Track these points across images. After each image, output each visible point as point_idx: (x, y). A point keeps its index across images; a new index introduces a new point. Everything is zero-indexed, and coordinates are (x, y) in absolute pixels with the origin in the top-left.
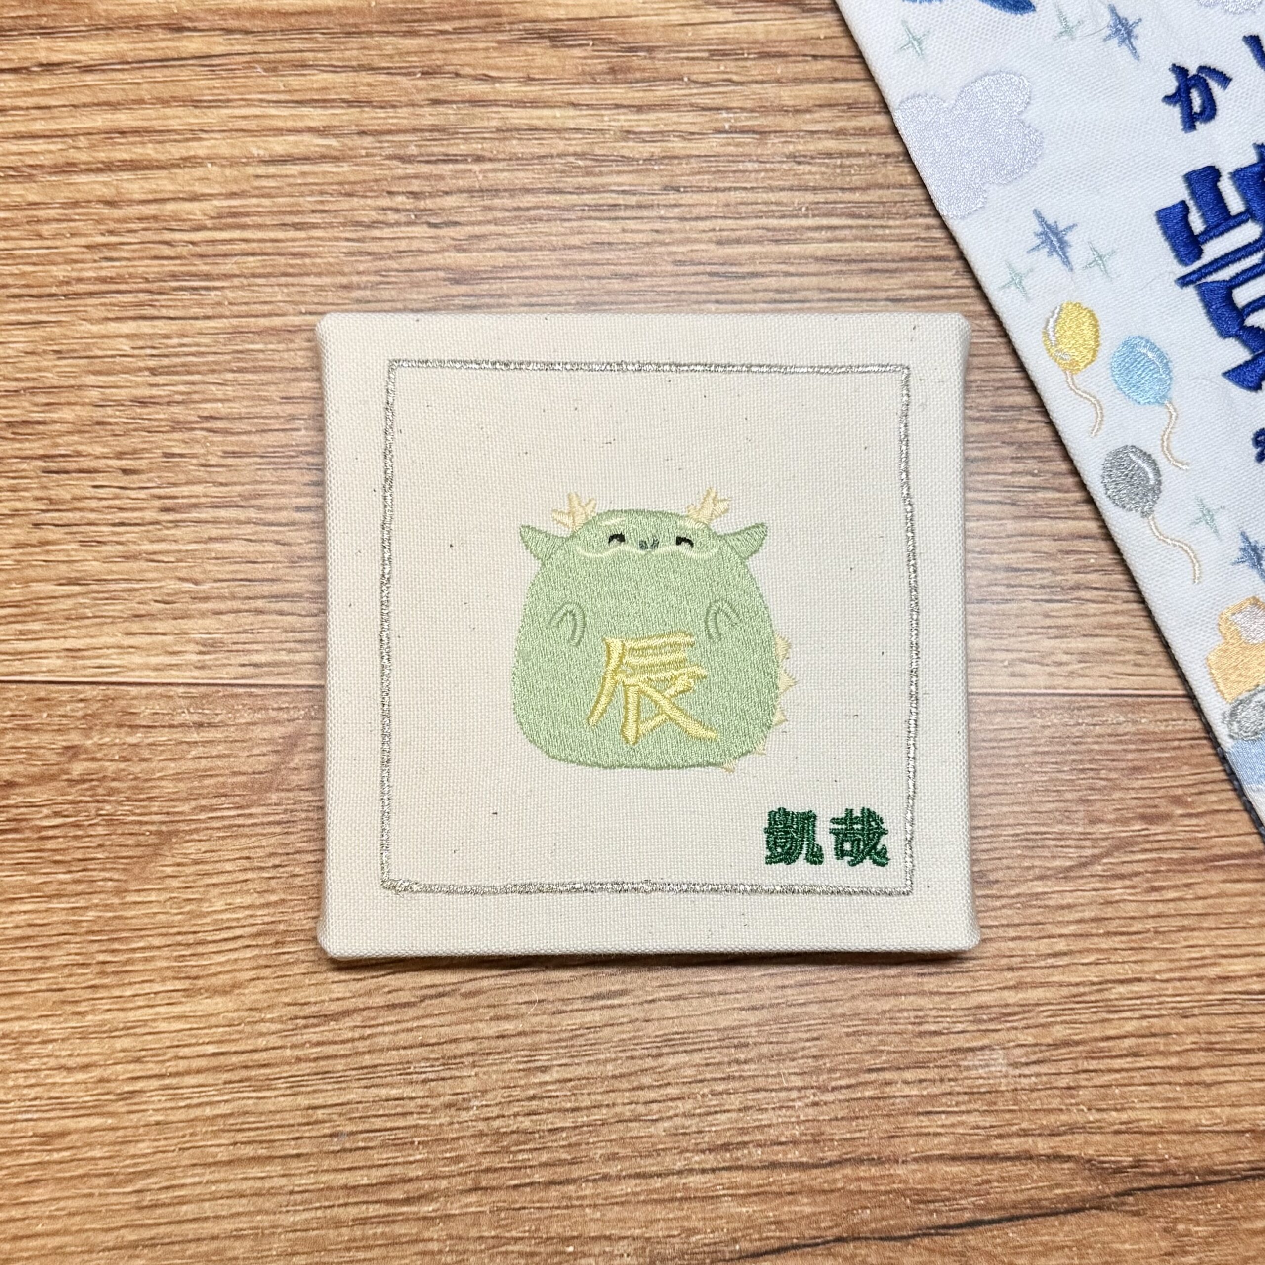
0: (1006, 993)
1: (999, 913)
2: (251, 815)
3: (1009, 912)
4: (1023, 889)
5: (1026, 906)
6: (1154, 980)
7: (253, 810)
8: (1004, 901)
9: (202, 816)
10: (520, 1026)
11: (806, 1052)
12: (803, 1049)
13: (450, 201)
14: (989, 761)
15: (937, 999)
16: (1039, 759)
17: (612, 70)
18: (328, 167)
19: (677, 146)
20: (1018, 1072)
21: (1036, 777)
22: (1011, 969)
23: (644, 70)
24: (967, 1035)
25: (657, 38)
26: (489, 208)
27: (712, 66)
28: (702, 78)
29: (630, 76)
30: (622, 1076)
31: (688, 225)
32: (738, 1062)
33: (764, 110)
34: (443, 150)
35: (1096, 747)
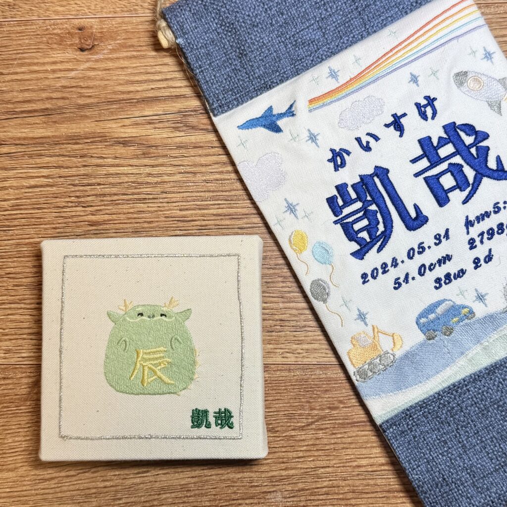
0: (282, 472)
1: (279, 442)
2: (21, 409)
3: (282, 442)
4: (287, 434)
5: (288, 440)
6: (334, 467)
7: (22, 408)
8: (281, 438)
9: (5, 410)
10: (111, 483)
11: (211, 493)
12: (210, 492)
13: (89, 199)
14: (275, 388)
15: (257, 473)
16: (292, 387)
17: (144, 154)
18: (48, 189)
19: (166, 178)
20: (286, 500)
21: (292, 394)
22: (283, 463)
23: (154, 153)
24: (268, 487)
25: (158, 142)
26: (103, 201)
27: (177, 151)
28: (174, 155)
29: (150, 155)
30: (147, 501)
31: (170, 205)
32: (187, 497)
33: (195, 165)
34: (87, 182)
35: (312, 383)
